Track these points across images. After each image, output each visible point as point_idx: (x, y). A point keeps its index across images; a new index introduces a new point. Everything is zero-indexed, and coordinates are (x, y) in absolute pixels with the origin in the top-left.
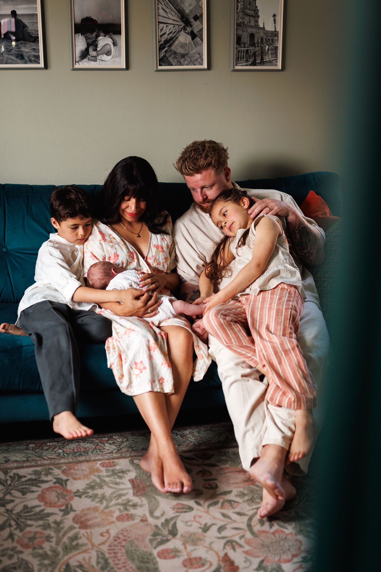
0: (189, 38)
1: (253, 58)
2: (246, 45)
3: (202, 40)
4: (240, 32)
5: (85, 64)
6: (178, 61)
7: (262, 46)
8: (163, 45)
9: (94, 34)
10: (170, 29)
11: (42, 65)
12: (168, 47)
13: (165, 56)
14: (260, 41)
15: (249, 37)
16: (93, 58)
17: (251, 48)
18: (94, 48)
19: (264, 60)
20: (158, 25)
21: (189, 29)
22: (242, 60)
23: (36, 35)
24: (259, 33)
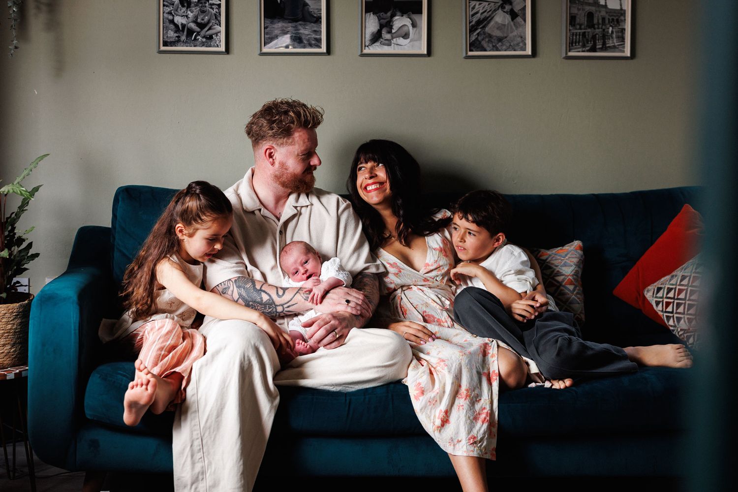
0: (508, 17)
1: (592, 42)
2: (583, 27)
3: (525, 21)
4: (575, 11)
5: (377, 49)
6: (493, 46)
7: (604, 27)
8: (475, 26)
9: (389, 14)
10: (484, 7)
11: (324, 49)
12: (481, 28)
13: (477, 39)
14: (600, 21)
15: (586, 17)
16: (387, 42)
17: (589, 30)
18: (389, 29)
19: (607, 45)
20: (469, 3)
21: (508, 7)
22: (577, 44)
23: (319, 15)
24: (600, 12)
